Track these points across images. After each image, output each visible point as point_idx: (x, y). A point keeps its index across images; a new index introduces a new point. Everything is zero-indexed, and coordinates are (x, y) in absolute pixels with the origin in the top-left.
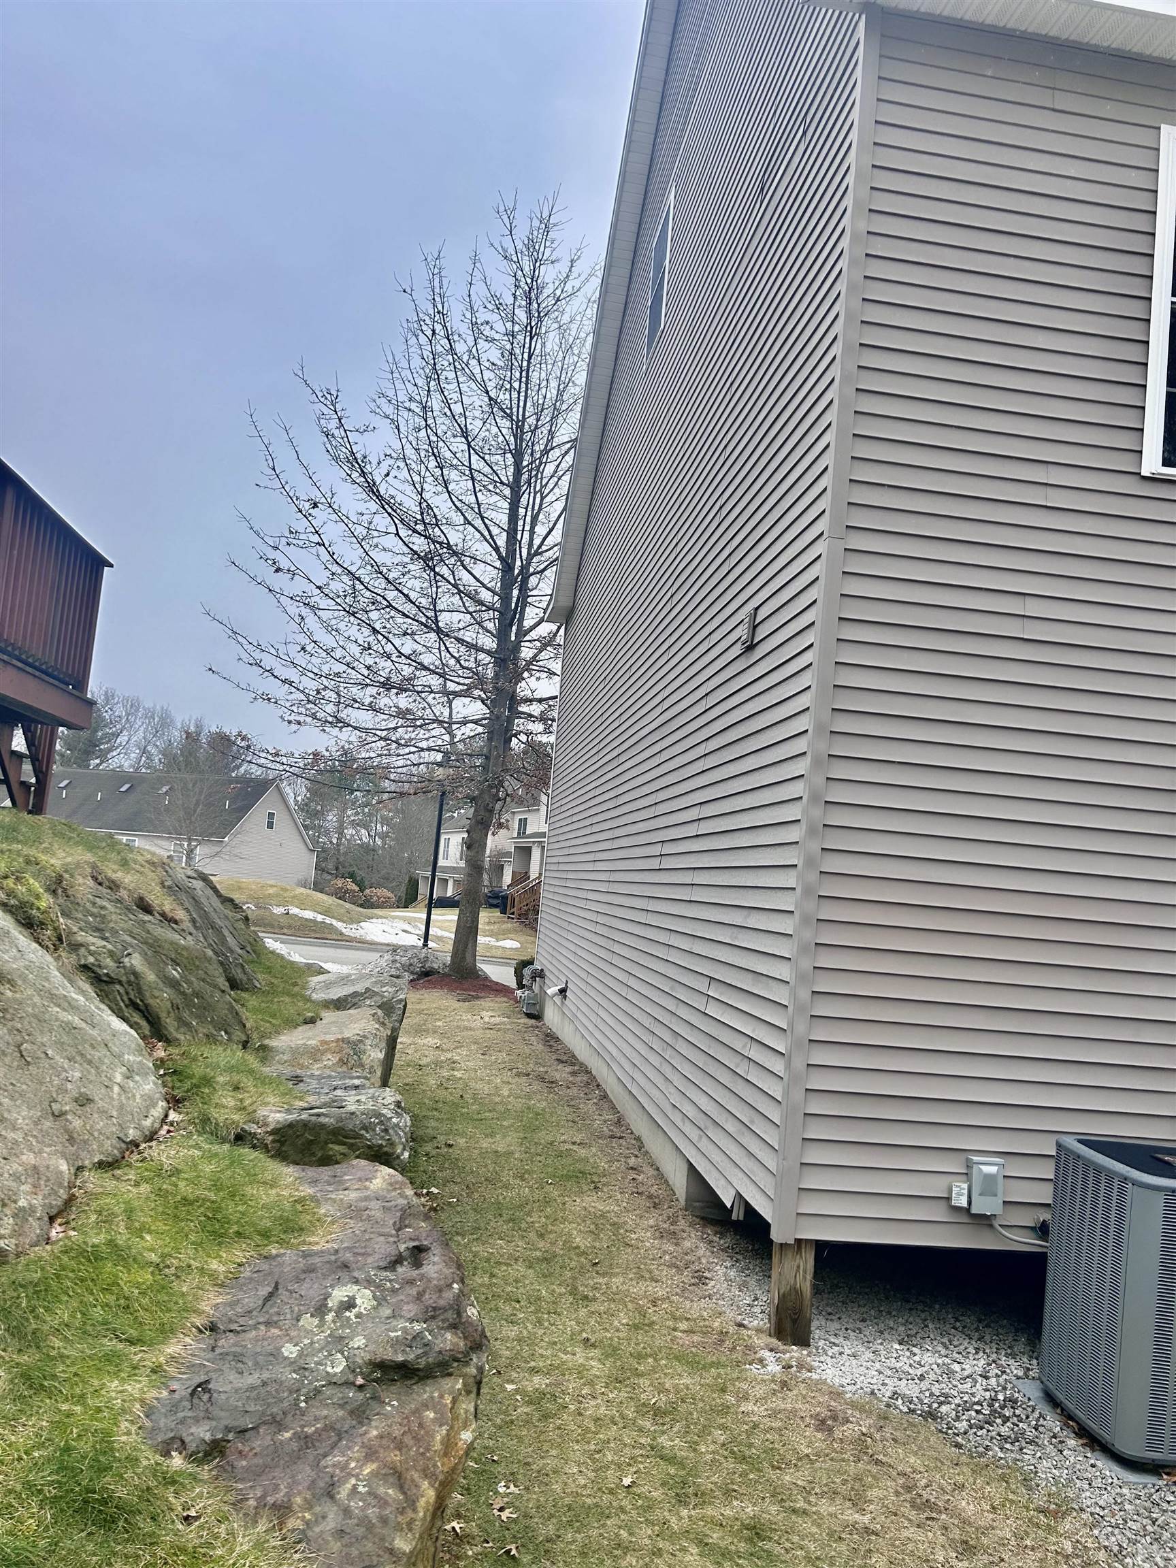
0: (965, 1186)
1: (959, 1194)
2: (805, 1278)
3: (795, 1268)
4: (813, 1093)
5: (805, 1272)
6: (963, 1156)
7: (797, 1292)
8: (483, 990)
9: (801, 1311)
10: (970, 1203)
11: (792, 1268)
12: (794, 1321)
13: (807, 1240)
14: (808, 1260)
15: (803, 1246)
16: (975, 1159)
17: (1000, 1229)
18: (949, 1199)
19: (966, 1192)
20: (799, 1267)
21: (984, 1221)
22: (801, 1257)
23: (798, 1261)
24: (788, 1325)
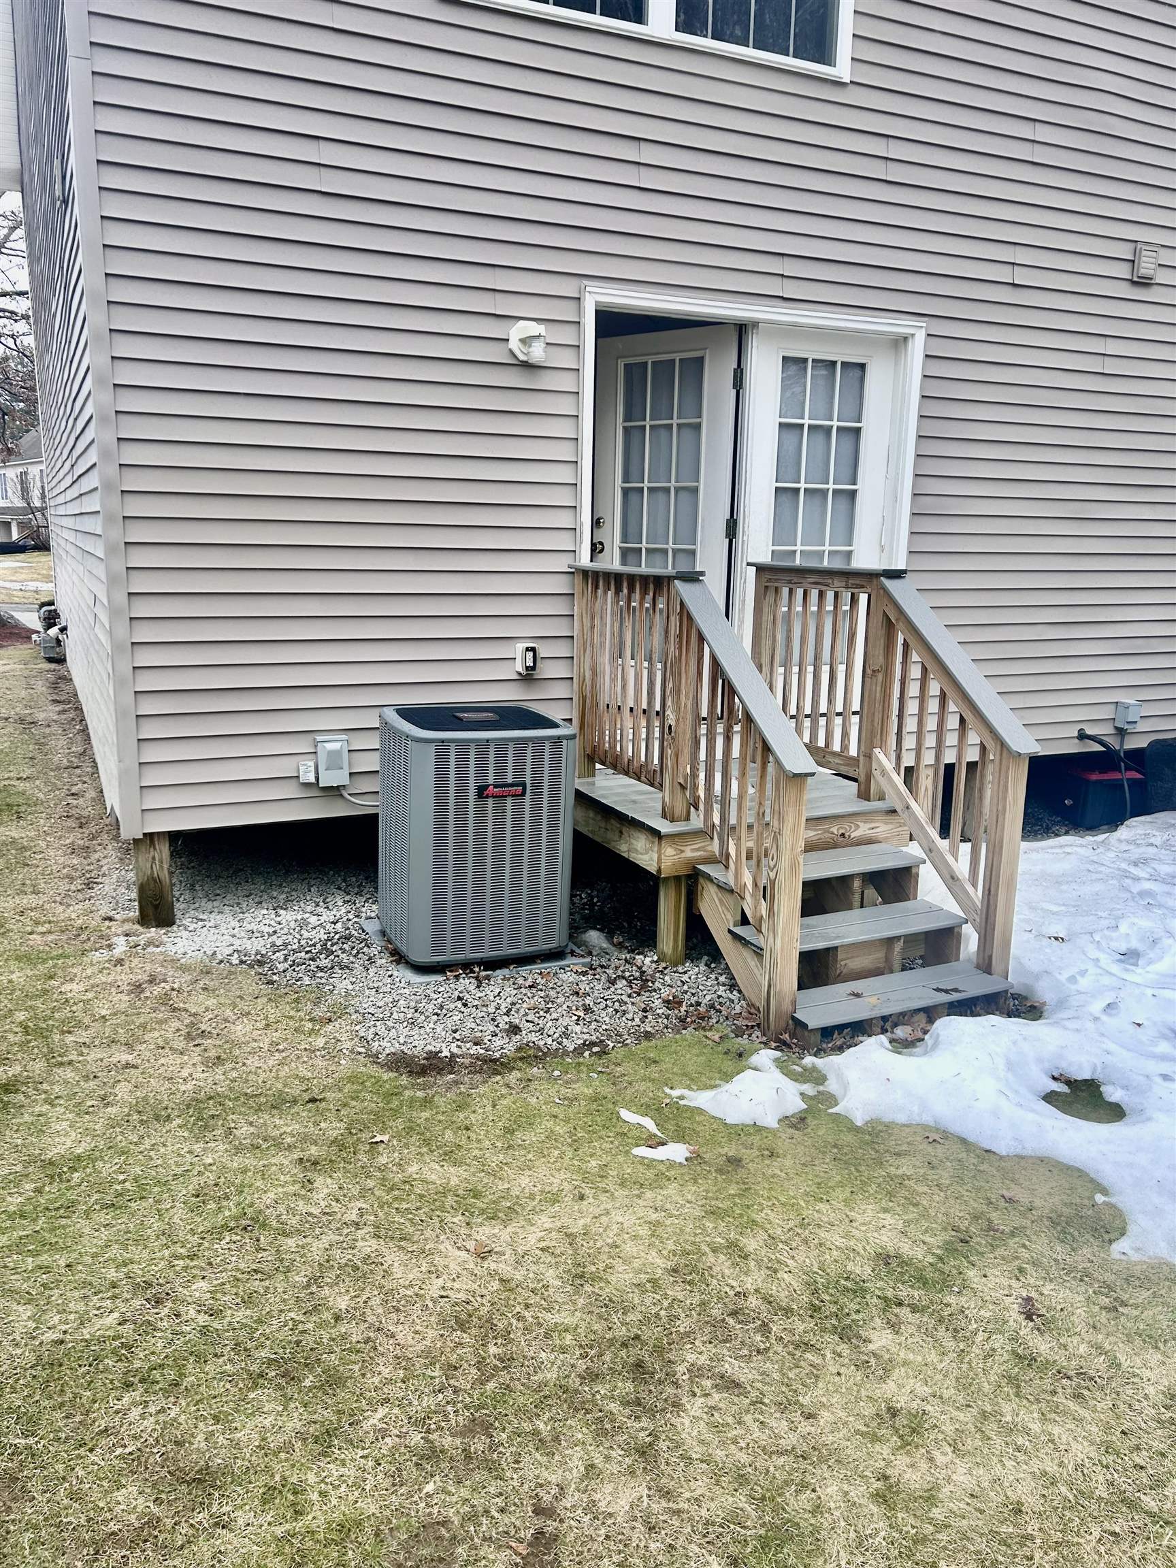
0: (312, 764)
1: (307, 772)
2: (161, 867)
3: (150, 859)
4: (145, 696)
5: (161, 861)
6: (310, 737)
7: (155, 881)
8: (10, 638)
9: (162, 897)
10: (317, 778)
11: (147, 860)
12: (156, 907)
13: (158, 833)
14: (164, 850)
15: (156, 839)
16: (319, 738)
17: (349, 797)
18: (298, 777)
19: (313, 769)
20: (154, 858)
21: (334, 792)
22: (155, 849)
23: (152, 853)
24: (150, 911)
